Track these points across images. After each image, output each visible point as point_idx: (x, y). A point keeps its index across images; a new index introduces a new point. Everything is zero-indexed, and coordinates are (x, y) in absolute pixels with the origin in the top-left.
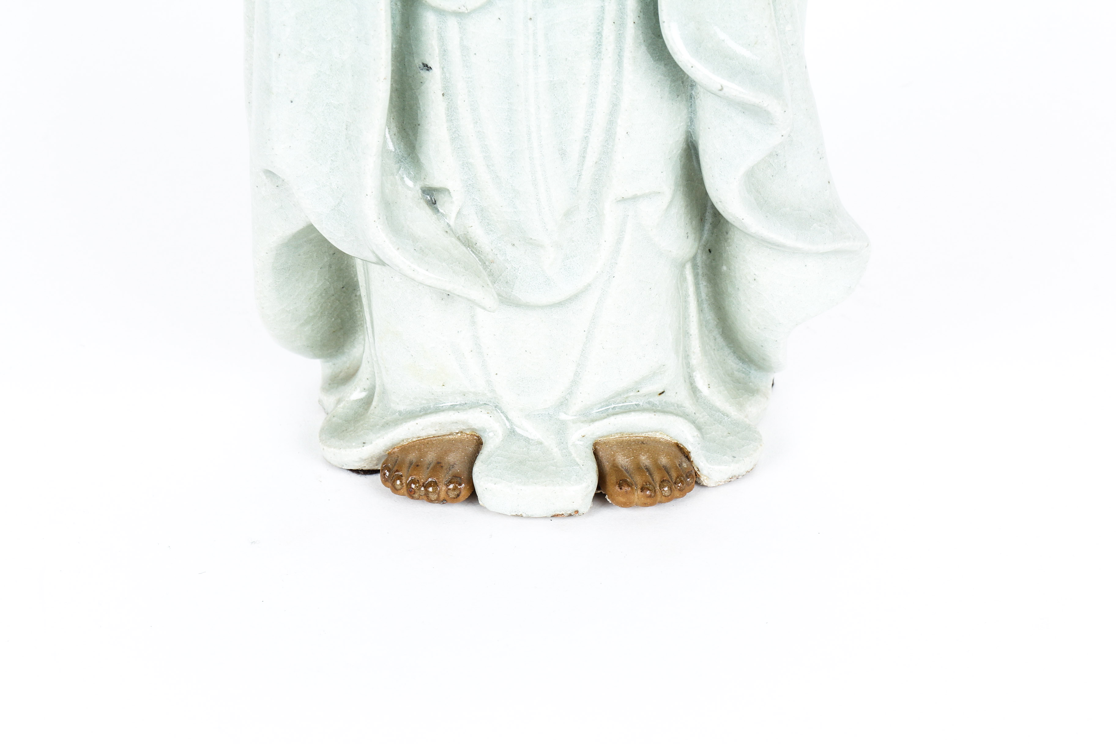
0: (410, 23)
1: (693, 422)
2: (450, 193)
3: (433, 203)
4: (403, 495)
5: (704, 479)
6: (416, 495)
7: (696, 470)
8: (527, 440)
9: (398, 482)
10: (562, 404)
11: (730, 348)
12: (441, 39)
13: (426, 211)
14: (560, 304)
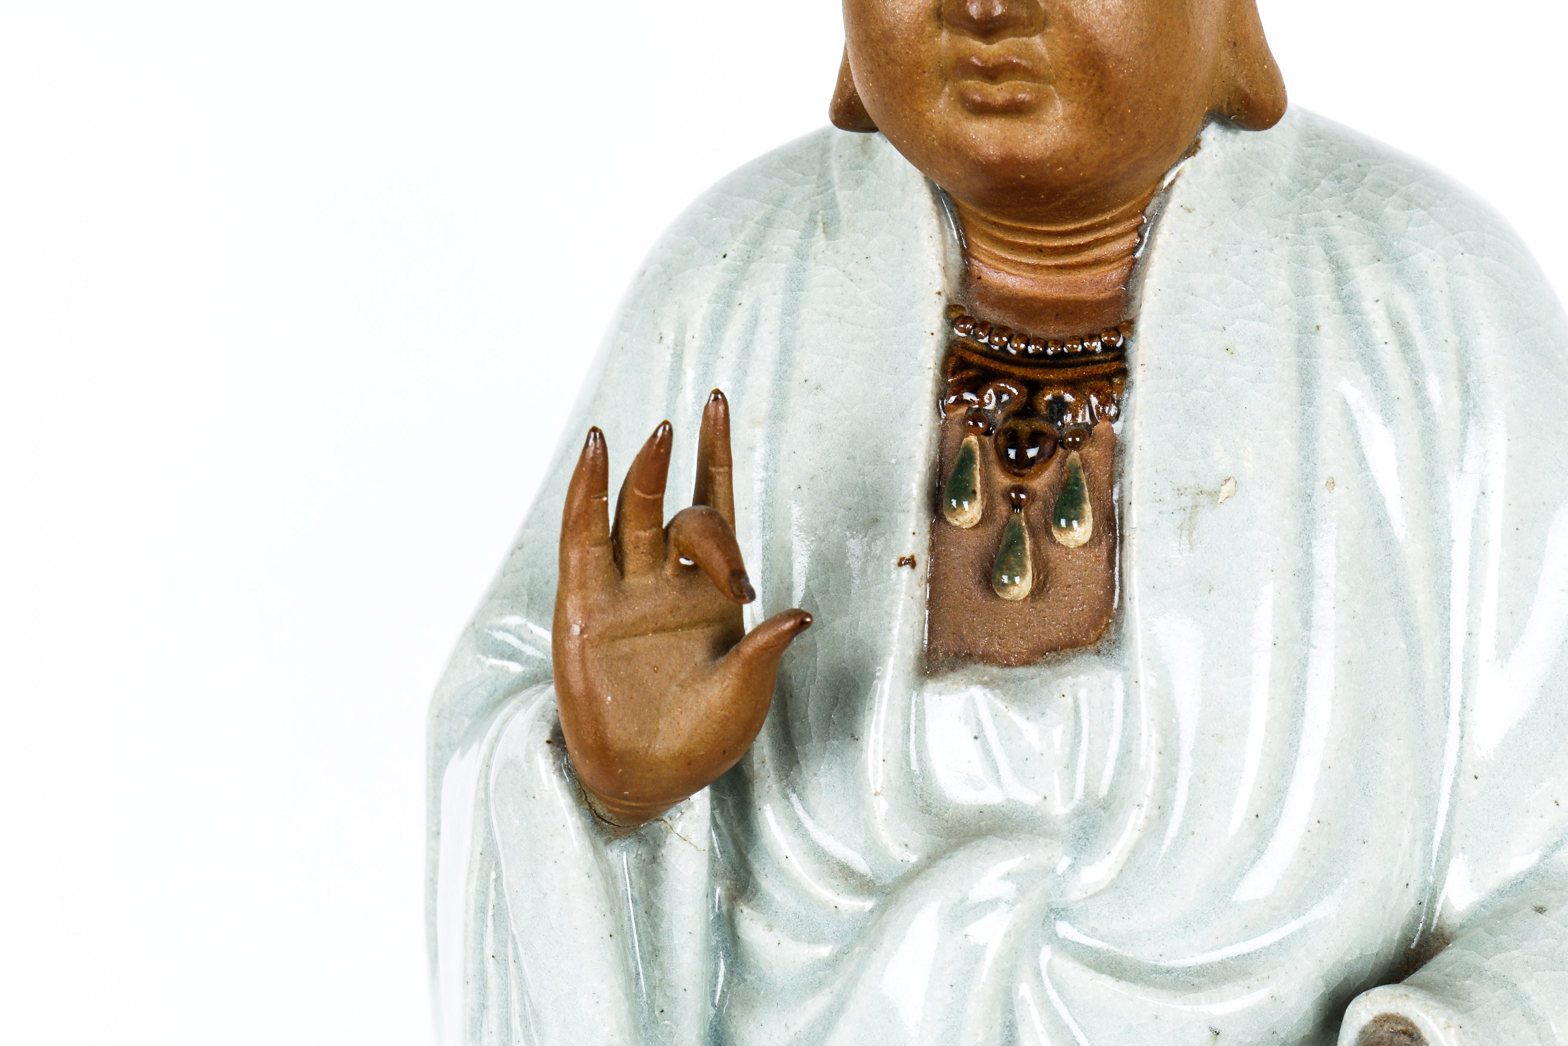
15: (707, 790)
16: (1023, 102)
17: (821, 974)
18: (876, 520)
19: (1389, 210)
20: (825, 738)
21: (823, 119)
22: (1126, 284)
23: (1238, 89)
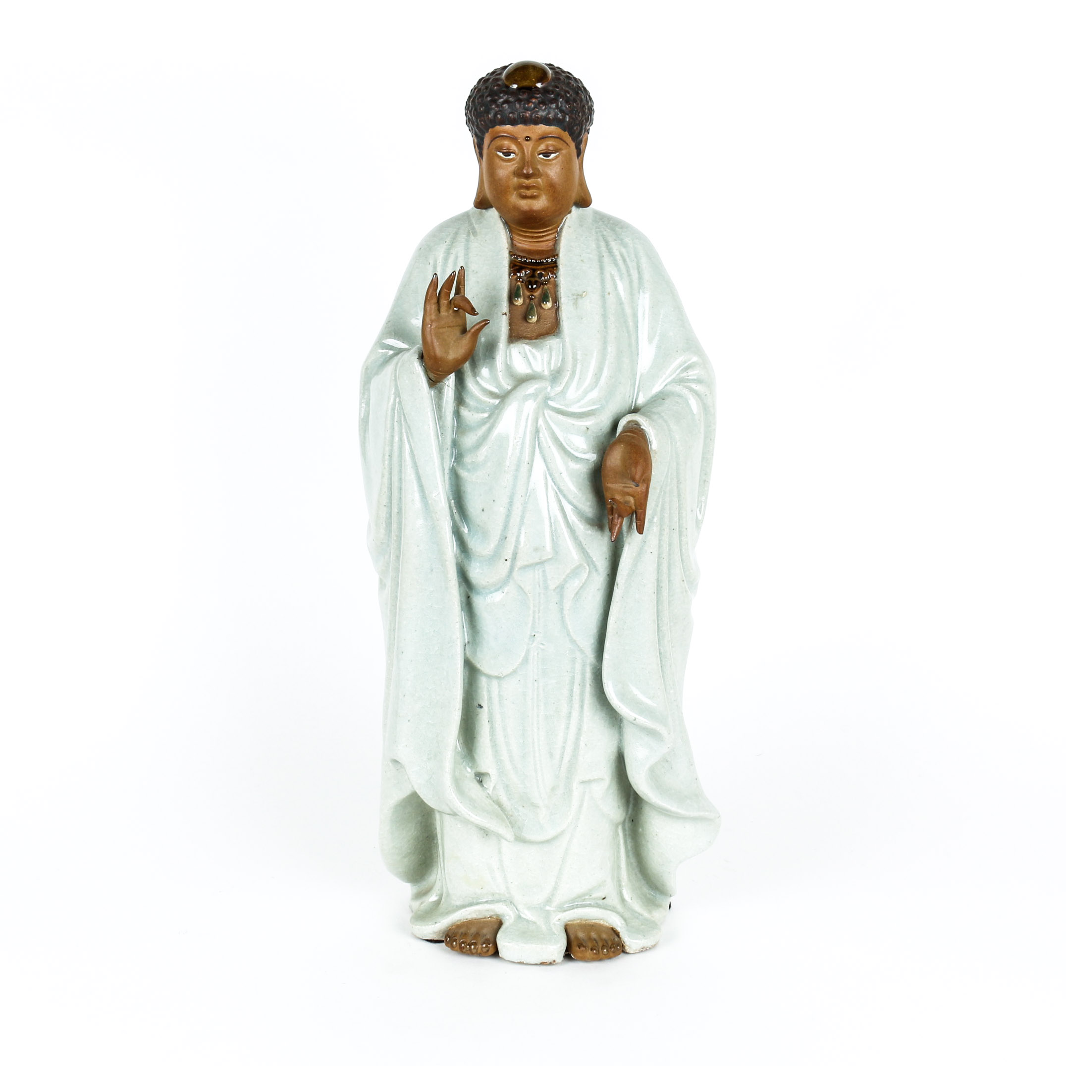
0: (473, 683)
1: (622, 917)
2: (490, 776)
3: (480, 782)
4: (457, 951)
5: (628, 949)
6: (464, 950)
7: (623, 942)
8: (528, 921)
9: (454, 943)
10: (548, 901)
11: (645, 880)
12: (489, 691)
13: (476, 786)
14: (548, 841)
15: (454, 374)
16: (536, 195)
17: (485, 420)
18: (495, 304)
19: (617, 229)
20: (484, 359)
21: (472, 205)
22: (554, 246)
23: (582, 196)
